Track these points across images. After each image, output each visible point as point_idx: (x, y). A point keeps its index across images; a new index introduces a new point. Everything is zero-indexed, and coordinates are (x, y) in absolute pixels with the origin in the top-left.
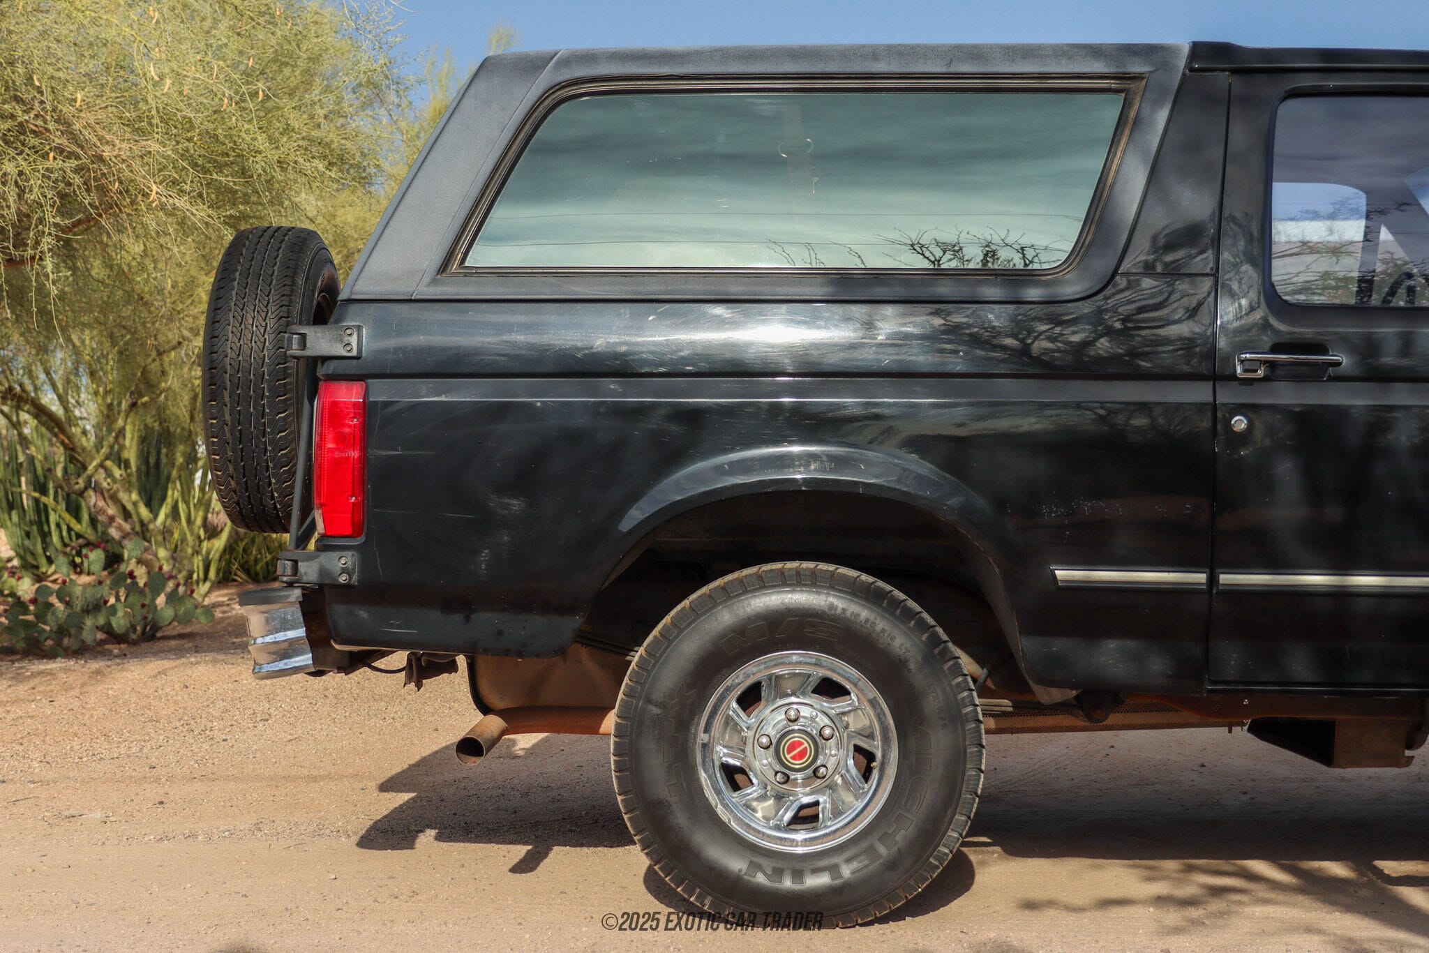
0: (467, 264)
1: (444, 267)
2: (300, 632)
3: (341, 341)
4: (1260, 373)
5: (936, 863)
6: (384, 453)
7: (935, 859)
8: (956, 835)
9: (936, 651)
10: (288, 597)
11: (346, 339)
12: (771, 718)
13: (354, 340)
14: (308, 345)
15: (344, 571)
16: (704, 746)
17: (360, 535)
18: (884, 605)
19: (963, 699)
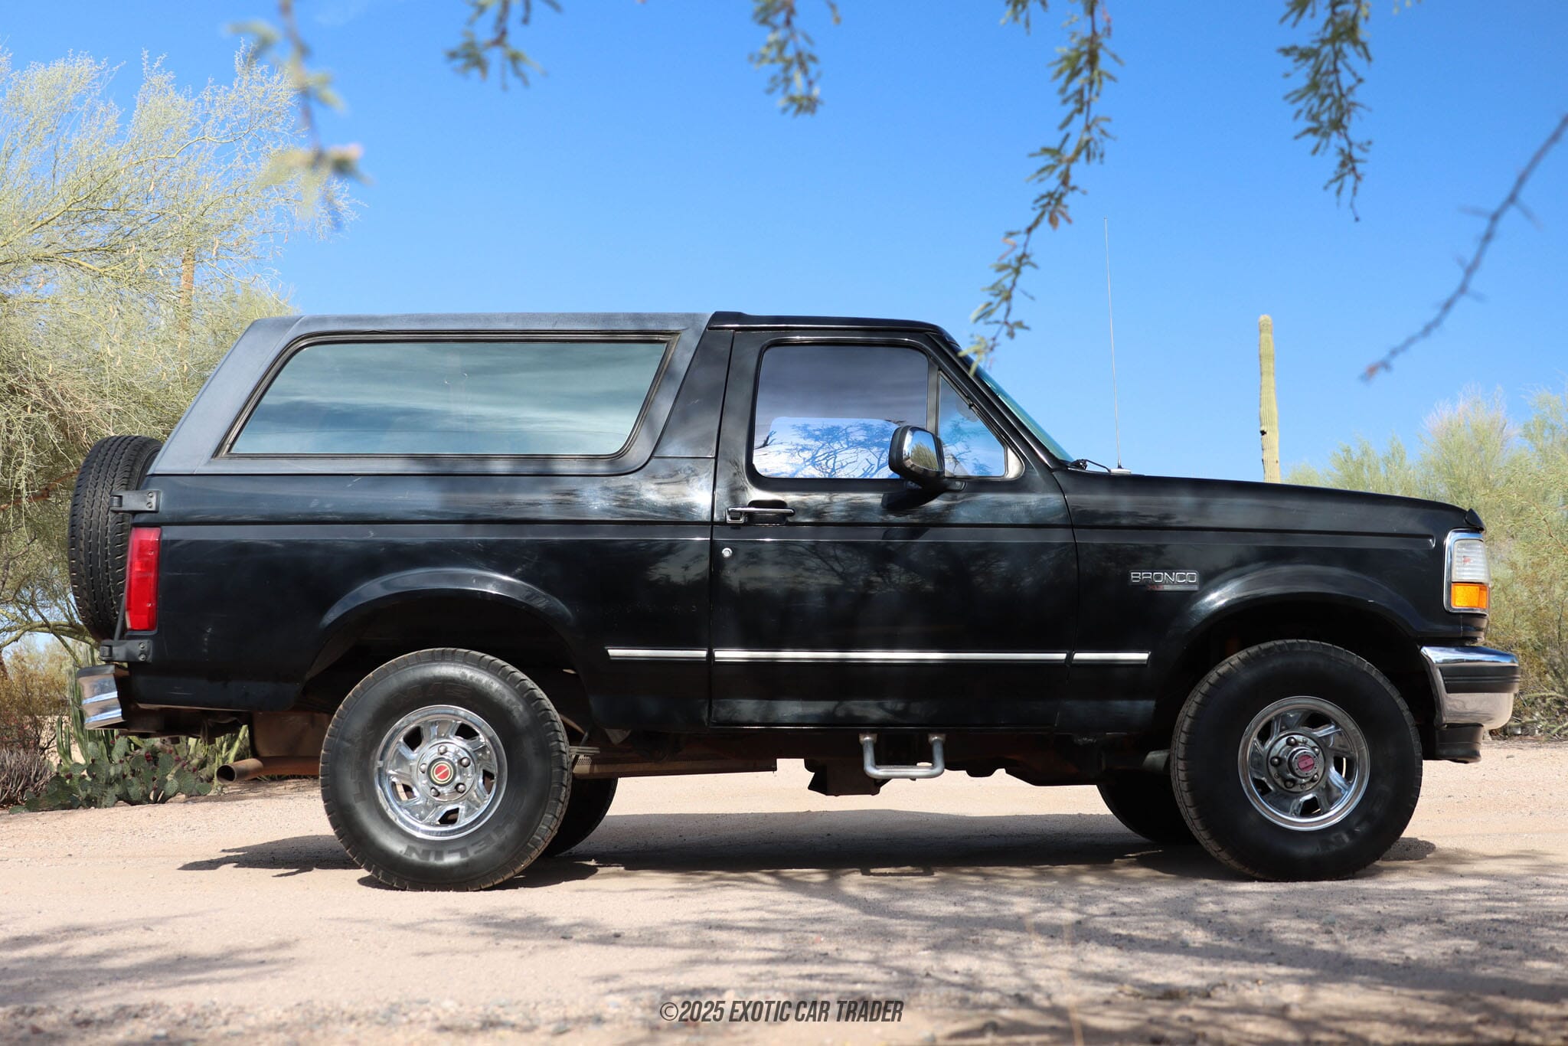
0: (232, 452)
1: (216, 453)
2: (114, 694)
3: (145, 501)
4: (742, 520)
5: (532, 846)
6: (171, 574)
7: (532, 843)
8: (545, 828)
9: (533, 705)
10: (105, 670)
11: (149, 500)
12: (428, 752)
13: (153, 500)
14: (124, 503)
15: (142, 653)
16: (380, 770)
17: (153, 629)
18: (499, 674)
19: (550, 737)
